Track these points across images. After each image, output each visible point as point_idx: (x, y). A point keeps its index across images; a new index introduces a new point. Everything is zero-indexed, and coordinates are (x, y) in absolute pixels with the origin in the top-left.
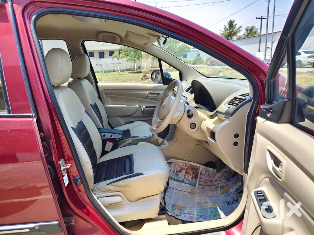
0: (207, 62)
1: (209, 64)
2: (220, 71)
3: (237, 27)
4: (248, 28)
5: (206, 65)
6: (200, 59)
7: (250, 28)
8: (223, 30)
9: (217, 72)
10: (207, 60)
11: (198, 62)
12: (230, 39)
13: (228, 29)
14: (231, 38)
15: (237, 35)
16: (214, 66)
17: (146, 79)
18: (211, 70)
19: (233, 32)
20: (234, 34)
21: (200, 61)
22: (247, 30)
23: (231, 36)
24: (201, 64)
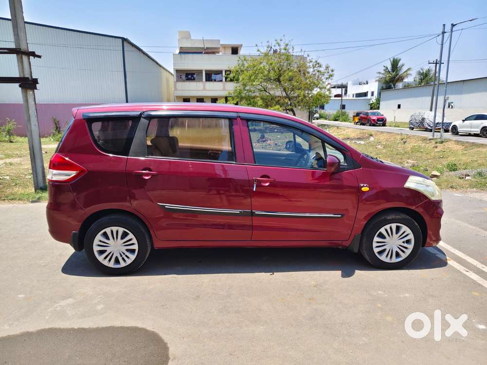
0: (354, 119)
1: (357, 122)
2: (371, 135)
3: (404, 69)
4: (422, 72)
5: (352, 124)
6: (344, 114)
7: (425, 71)
8: (383, 72)
9: (367, 135)
10: (354, 116)
11: (341, 118)
12: (392, 86)
13: (390, 70)
14: (394, 86)
15: (404, 81)
16: (364, 126)
17: (264, 141)
18: (358, 132)
19: (398, 76)
20: (398, 79)
21: (344, 117)
22: (420, 74)
23: (395, 82)
24: (345, 121)
